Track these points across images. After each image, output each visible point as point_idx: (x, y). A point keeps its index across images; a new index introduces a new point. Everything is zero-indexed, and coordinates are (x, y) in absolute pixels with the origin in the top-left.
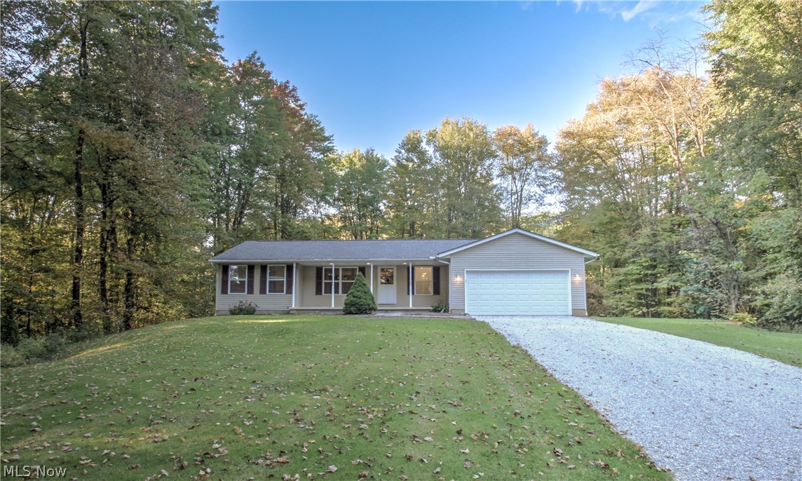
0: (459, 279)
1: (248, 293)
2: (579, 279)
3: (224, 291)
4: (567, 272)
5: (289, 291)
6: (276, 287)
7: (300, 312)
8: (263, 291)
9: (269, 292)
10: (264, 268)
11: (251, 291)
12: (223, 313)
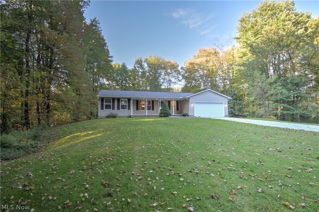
0: (192, 105)
1: (112, 109)
2: (227, 105)
3: (102, 108)
4: (222, 103)
5: (129, 109)
6: (123, 107)
7: (135, 116)
8: (118, 108)
9: (121, 109)
10: (119, 100)
11: (113, 109)
12: (102, 117)
